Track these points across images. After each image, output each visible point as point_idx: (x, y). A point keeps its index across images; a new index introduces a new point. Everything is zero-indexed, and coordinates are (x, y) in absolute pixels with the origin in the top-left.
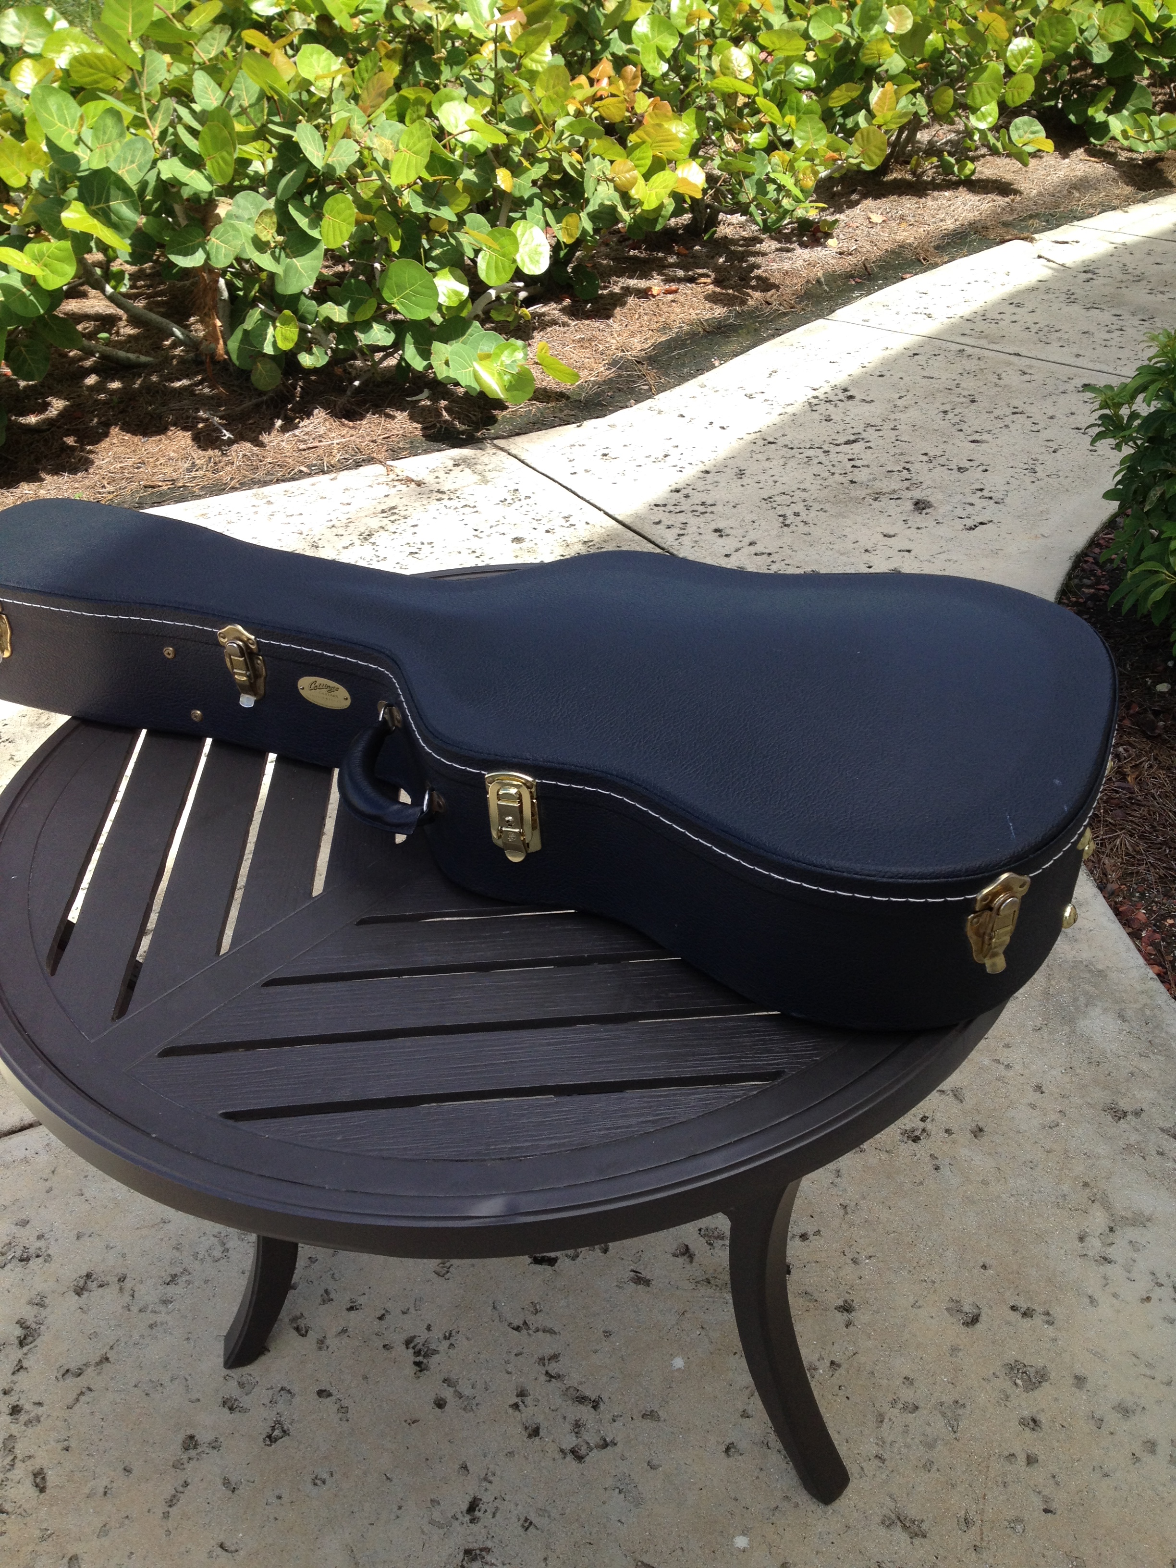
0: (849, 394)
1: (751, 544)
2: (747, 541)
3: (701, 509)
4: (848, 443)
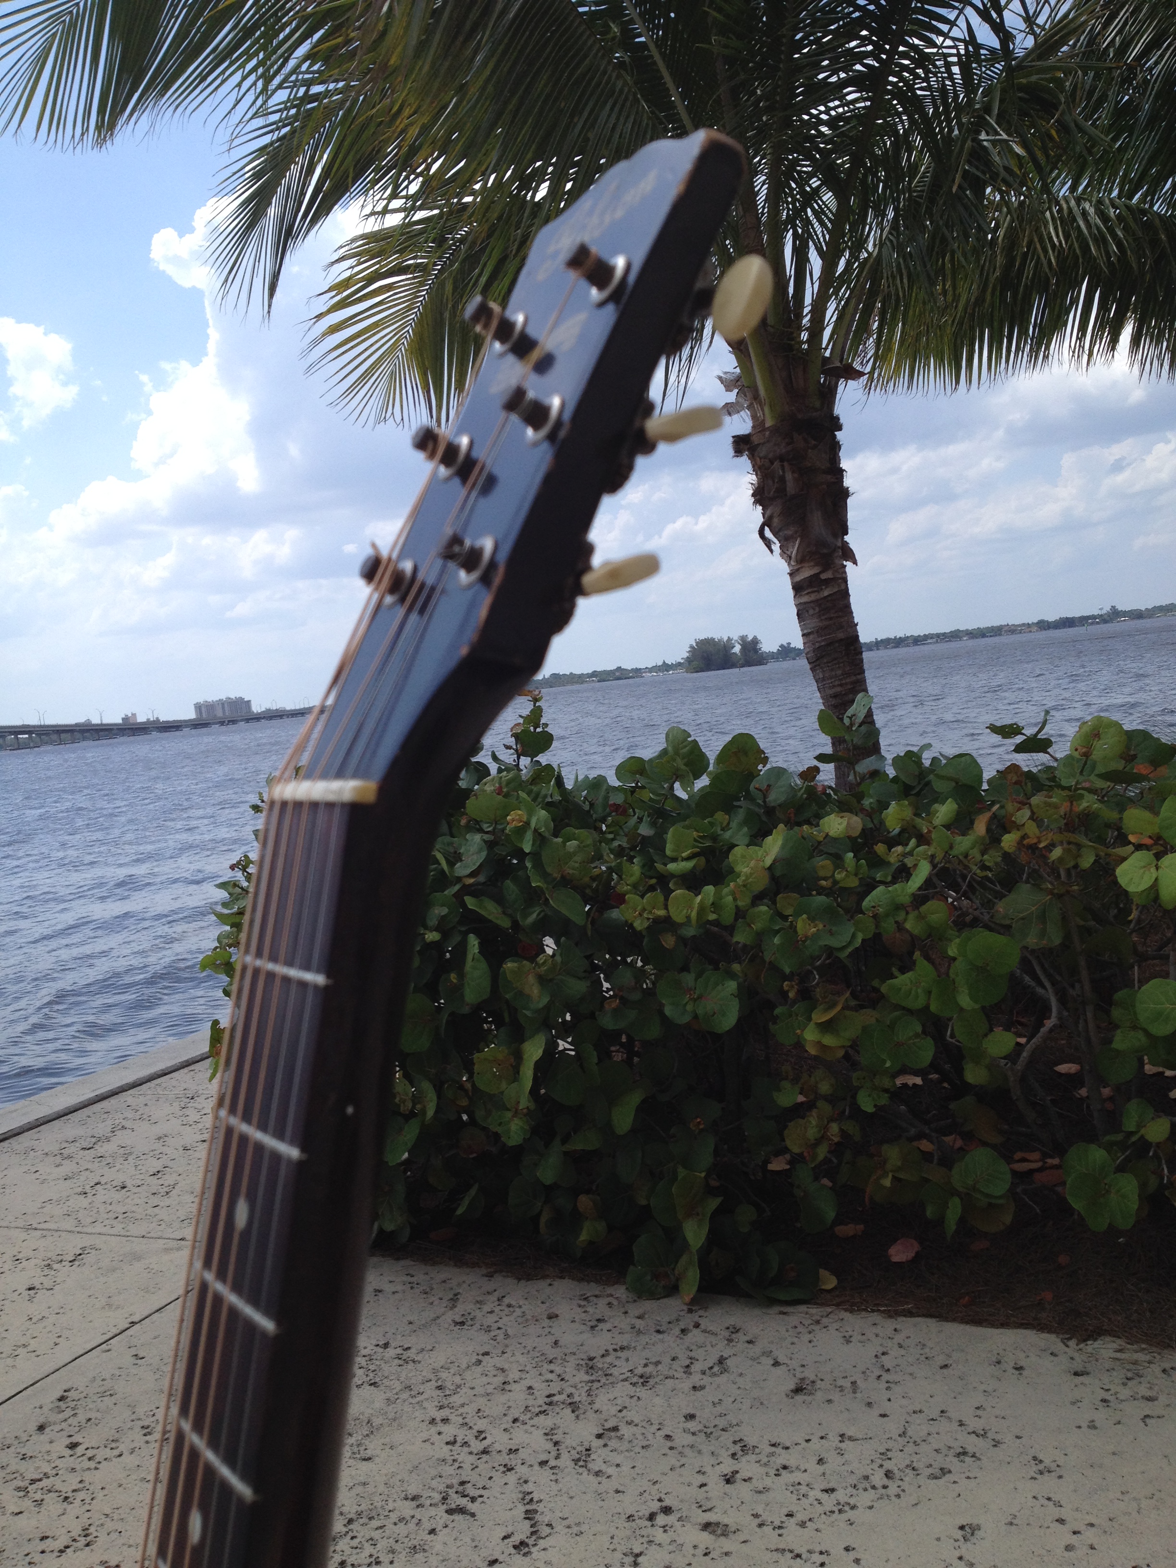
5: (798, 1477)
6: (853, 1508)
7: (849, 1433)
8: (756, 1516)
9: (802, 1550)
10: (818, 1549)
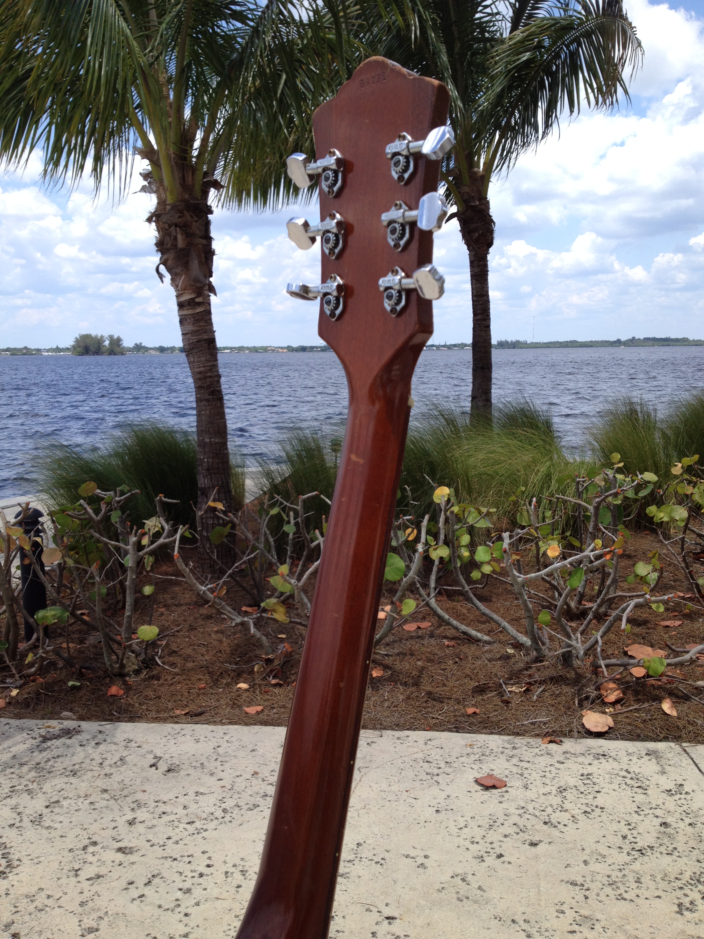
5: (172, 817)
6: (206, 830)
7: (201, 791)
8: (148, 841)
9: (178, 856)
10: (186, 854)
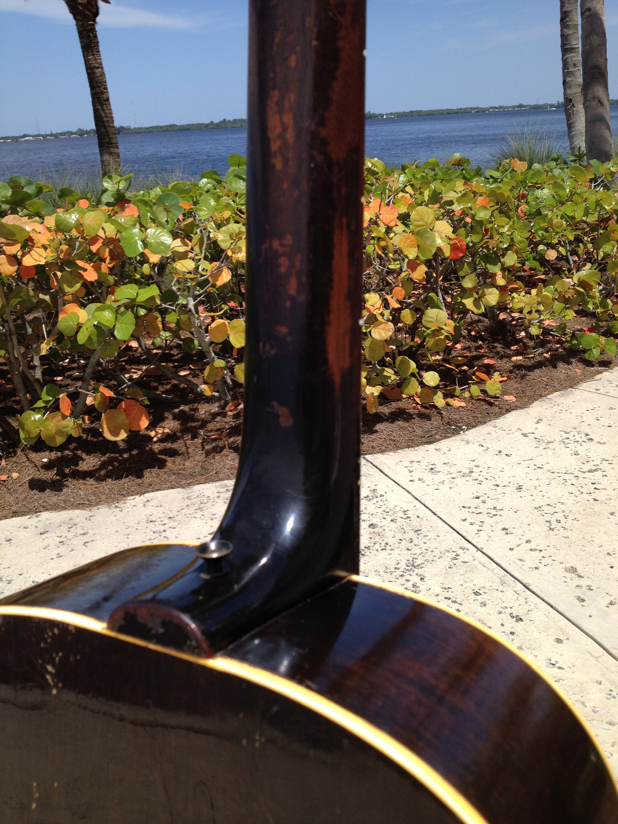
0: (589, 437)
1: (528, 542)
2: (525, 539)
3: (493, 512)
4: (589, 471)
